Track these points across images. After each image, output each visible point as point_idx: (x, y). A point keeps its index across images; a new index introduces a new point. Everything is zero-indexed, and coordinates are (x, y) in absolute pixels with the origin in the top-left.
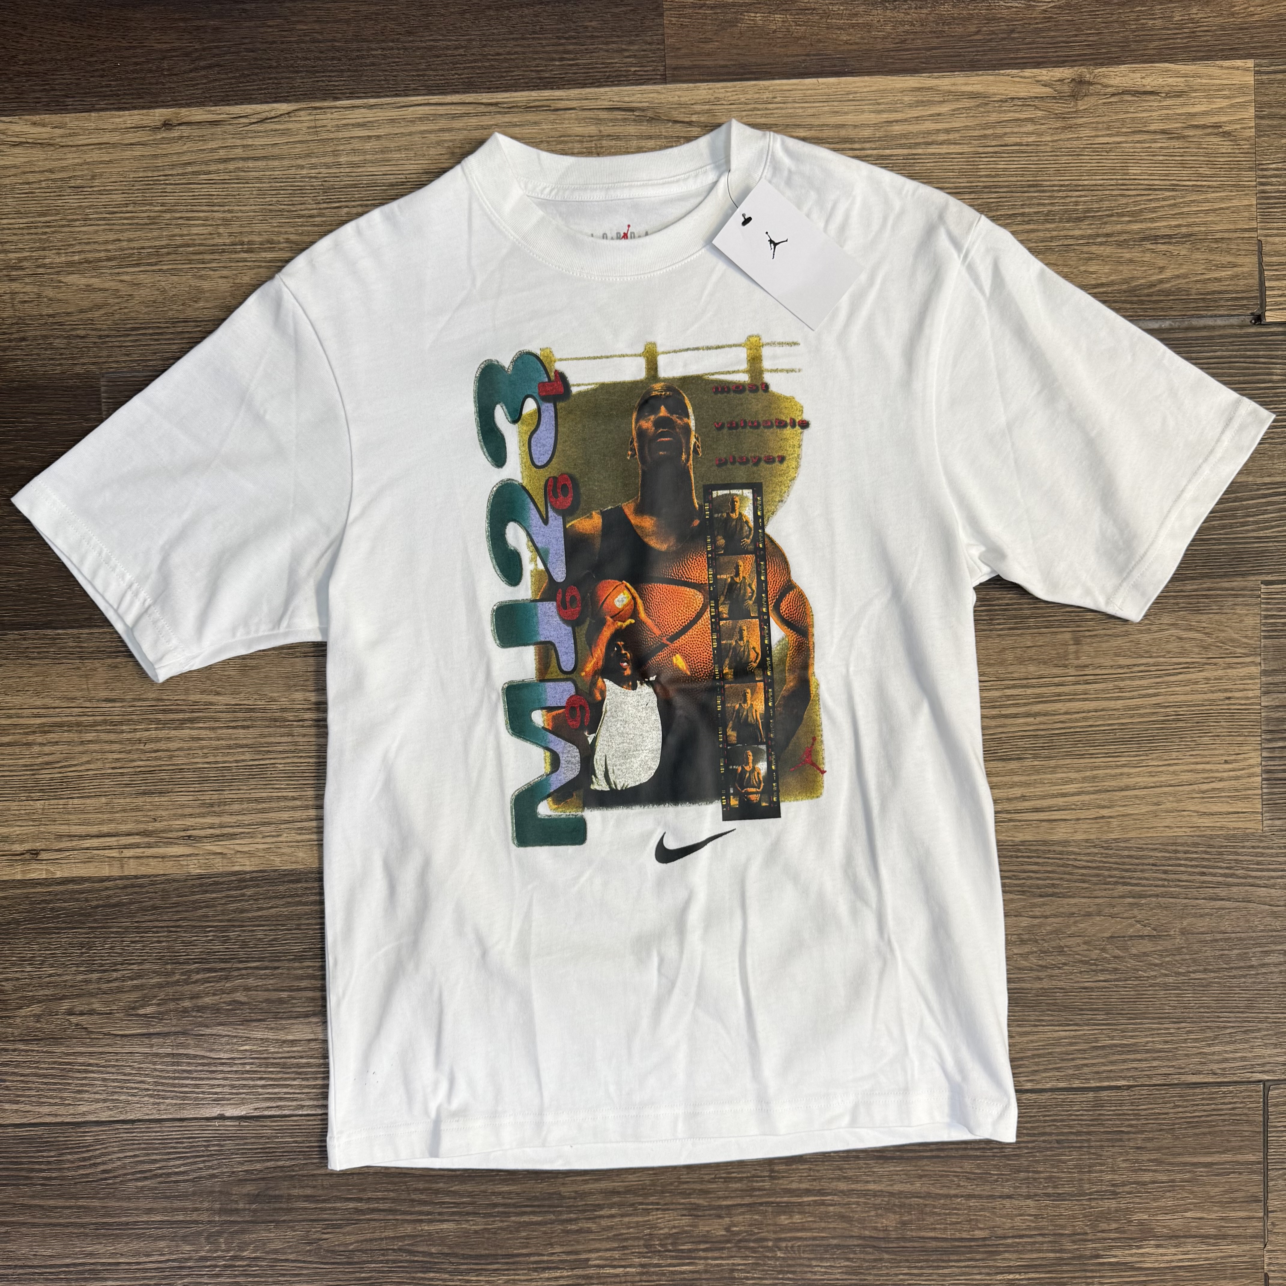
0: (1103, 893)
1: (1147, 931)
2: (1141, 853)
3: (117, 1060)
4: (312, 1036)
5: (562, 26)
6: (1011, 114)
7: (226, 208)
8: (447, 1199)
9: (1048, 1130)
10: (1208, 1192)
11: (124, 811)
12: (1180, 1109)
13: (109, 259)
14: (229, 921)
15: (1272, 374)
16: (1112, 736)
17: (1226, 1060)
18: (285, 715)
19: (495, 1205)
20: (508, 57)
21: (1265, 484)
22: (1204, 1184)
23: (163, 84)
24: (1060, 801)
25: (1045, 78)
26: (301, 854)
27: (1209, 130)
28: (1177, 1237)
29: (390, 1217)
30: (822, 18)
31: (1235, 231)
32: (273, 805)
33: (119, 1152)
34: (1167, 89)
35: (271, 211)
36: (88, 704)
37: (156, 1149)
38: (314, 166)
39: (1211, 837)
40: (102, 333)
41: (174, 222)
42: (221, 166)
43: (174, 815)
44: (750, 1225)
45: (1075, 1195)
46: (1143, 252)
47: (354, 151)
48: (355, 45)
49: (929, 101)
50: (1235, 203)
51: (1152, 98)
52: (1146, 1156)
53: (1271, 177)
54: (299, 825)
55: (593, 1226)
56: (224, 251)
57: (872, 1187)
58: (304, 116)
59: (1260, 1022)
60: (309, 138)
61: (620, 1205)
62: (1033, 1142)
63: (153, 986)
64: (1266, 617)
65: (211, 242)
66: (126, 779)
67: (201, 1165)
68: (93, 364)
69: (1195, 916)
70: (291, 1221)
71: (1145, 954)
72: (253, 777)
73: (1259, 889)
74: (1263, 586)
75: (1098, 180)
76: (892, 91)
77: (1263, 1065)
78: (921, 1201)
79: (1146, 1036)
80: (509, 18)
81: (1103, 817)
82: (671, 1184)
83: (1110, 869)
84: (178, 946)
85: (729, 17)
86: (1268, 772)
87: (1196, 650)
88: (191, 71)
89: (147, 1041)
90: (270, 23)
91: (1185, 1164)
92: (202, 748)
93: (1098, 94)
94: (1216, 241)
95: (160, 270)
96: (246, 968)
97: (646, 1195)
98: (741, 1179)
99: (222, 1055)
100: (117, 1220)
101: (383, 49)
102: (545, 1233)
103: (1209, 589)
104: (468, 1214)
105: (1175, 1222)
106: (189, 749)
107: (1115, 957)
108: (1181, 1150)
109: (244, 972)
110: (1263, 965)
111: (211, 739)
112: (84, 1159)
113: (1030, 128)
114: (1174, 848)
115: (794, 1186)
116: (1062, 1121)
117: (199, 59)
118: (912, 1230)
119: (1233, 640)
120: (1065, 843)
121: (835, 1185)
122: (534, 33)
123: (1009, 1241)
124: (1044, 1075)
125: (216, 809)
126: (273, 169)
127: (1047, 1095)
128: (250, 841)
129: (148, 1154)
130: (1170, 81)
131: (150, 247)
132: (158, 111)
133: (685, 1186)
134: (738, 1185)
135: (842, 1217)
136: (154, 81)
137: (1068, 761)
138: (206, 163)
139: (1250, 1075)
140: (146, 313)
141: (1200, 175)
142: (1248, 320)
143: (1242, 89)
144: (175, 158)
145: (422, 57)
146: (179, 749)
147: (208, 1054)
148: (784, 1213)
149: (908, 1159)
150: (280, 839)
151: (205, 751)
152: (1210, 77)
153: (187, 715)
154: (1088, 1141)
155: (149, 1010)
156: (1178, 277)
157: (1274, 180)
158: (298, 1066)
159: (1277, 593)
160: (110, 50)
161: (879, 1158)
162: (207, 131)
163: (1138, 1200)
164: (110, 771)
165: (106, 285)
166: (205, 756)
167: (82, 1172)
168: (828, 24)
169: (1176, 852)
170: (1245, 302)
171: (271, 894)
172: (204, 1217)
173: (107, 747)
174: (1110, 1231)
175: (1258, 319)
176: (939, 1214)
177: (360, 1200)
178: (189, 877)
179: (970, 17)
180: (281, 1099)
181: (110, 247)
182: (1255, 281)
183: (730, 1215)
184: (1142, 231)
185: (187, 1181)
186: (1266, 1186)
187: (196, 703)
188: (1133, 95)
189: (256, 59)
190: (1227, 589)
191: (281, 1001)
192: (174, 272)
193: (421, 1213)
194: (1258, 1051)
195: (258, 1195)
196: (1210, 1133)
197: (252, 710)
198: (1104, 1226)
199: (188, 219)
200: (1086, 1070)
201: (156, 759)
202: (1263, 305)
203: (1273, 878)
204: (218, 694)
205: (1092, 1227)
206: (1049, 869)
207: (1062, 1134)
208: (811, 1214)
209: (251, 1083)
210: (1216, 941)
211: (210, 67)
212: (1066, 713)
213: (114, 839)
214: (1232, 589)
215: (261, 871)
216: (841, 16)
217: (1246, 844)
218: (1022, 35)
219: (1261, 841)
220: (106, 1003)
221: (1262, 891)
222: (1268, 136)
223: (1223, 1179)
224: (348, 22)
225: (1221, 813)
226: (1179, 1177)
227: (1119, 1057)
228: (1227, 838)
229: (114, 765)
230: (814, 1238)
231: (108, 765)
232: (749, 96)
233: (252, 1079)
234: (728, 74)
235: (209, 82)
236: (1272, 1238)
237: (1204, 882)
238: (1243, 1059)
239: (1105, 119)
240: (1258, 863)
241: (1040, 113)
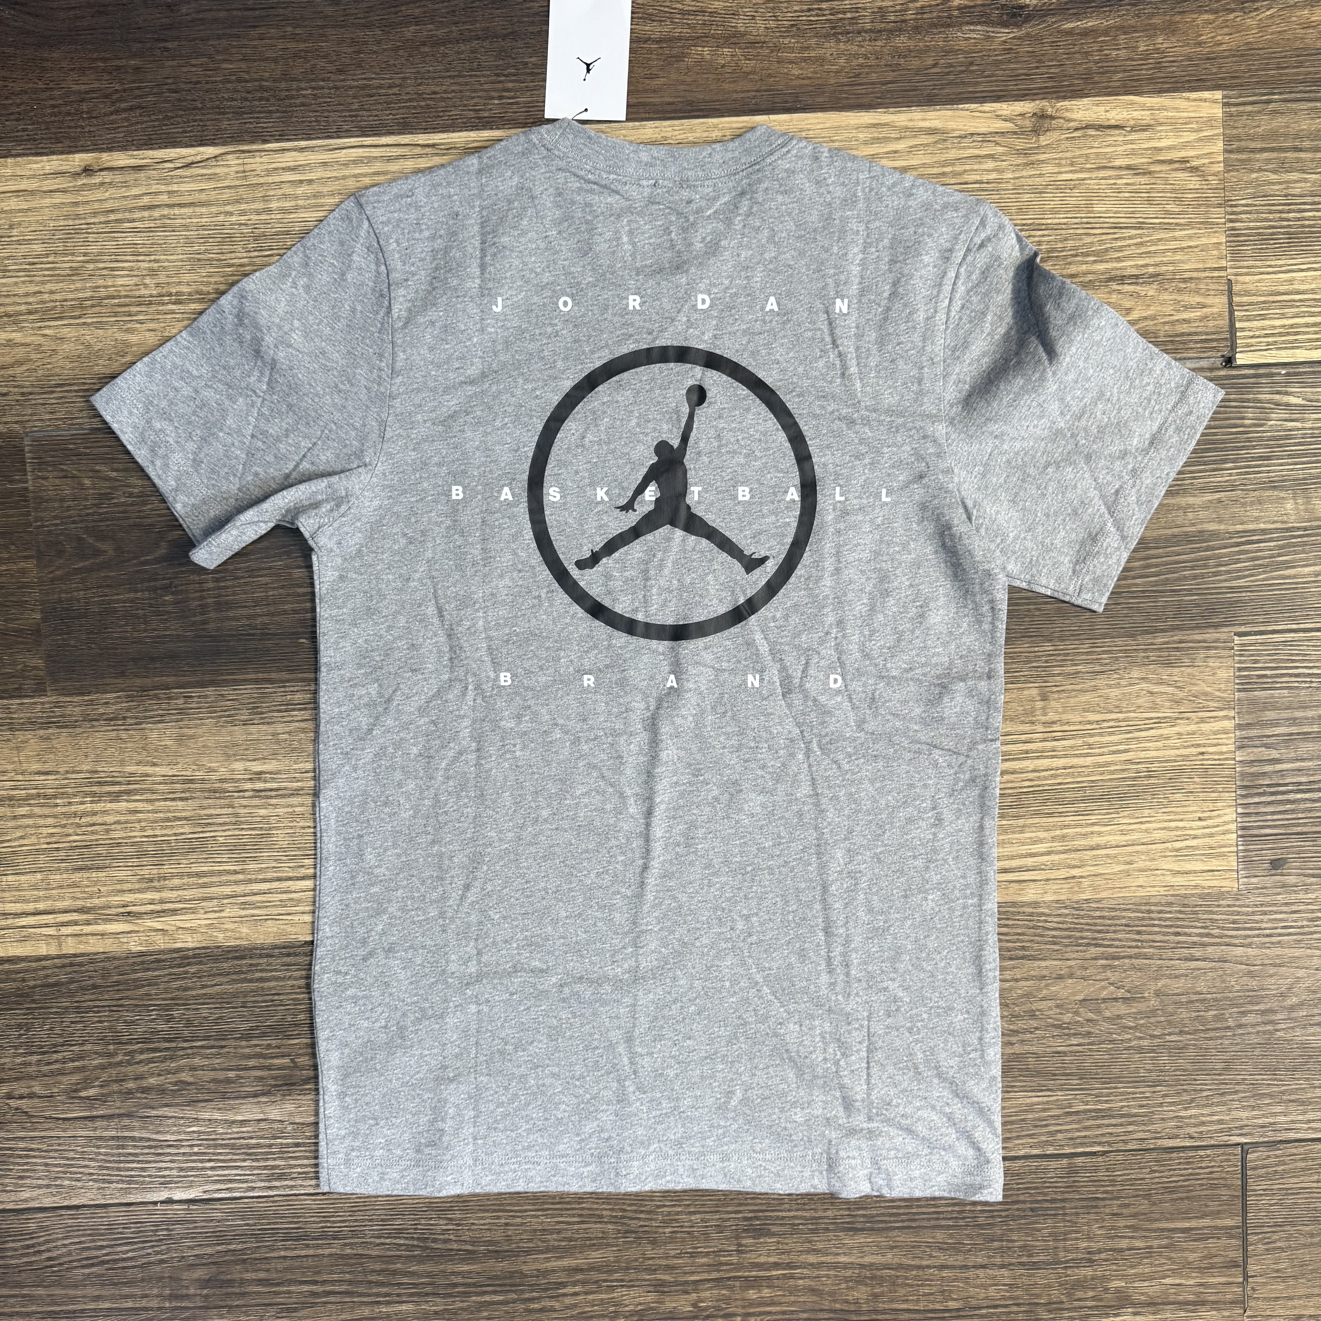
0: (1075, 955)
1: (1121, 993)
2: (1113, 914)
3: (59, 1145)
4: (261, 1116)
5: (501, 62)
6: (971, 151)
7: (152, 258)
8: (405, 1280)
9: (1021, 1198)
10: (1186, 1258)
11: (61, 887)
12: (1157, 1174)
13: (30, 313)
14: (172, 999)
15: (1243, 418)
16: (1081, 794)
17: (1203, 1123)
18: (225, 785)
19: (455, 1285)
20: (445, 95)
21: (1238, 532)
22: (1183, 1250)
23: (82, 127)
24: (1030, 861)
25: (1005, 113)
26: (244, 930)
27: (1177, 166)
28: (1155, 1304)
29: (347, 1299)
30: (772, 51)
31: (1205, 270)
32: (215, 879)
33: (63, 1238)
34: (1132, 122)
35: (199, 260)
36: (20, 777)
37: (103, 1235)
38: (243, 213)
39: (1185, 896)
40: (25, 390)
41: (98, 272)
42: (146, 214)
43: (113, 891)
44: (717, 1301)
45: (1051, 1264)
46: (1110, 293)
47: (285, 196)
48: (283, 85)
49: (885, 138)
50: (1204, 241)
51: (1117, 132)
52: (1122, 1223)
53: (1241, 213)
54: (242, 899)
55: (557, 1305)
56: (151, 303)
57: (842, 1259)
58: (232, 160)
59: (1237, 1084)
60: (238, 183)
61: (584, 1283)
62: (1007, 1210)
63: (96, 1067)
64: (1240, 669)
65: (137, 293)
66: (62, 853)
67: (149, 1251)
68: (16, 422)
69: (1170, 977)
70: (244, 1306)
71: (1119, 1017)
72: (193, 850)
73: (1234, 948)
74: (1236, 638)
75: (1060, 219)
76: (846, 128)
77: (1241, 1127)
78: (893, 1272)
79: (1121, 1100)
80: (445, 55)
81: (1074, 877)
82: (636, 1260)
83: (1081, 931)
84: (120, 1027)
85: (675, 52)
86: (1243, 828)
87: (1168, 704)
88: (112, 114)
89: (90, 1124)
90: (194, 62)
91: (1163, 1230)
92: (139, 821)
93: (1061, 129)
94: (1185, 280)
95: (84, 324)
96: (191, 1048)
97: (609, 1272)
98: (707, 1254)
99: (168, 1137)
100: (64, 1308)
101: (314, 88)
102: (507, 1312)
103: (1181, 642)
104: (427, 1294)
105: (1152, 1289)
106: (126, 822)
107: (1088, 1020)
108: (1158, 1216)
109: (189, 1051)
110: (1240, 1026)
111: (148, 812)
112: (28, 1247)
113: (990, 164)
114: (1147, 908)
115: (762, 1260)
116: (1036, 1188)
117: (120, 100)
118: (884, 1302)
119: (1206, 694)
120: (1036, 904)
121: (803, 1258)
122: (472, 70)
123: (984, 1311)
124: (1017, 1142)
125: (156, 884)
126: (201, 216)
127: (1020, 1163)
128: (192, 916)
129: (94, 1241)
130: (1136, 114)
131: (72, 300)
132: (78, 156)
133: (650, 1262)
134: (704, 1260)
135: (813, 1291)
136: (72, 124)
137: (1037, 820)
138: (130, 210)
139: (1227, 1138)
140: (70, 369)
141: (1168, 212)
142: (1219, 362)
143: (1209, 122)
144: (96, 205)
145: (355, 97)
146: (115, 823)
147: (154, 1136)
148: (752, 1287)
149: (879, 1230)
150: (223, 914)
151: (143, 824)
152: (1177, 109)
153: (123, 788)
154: (1063, 1208)
155: (91, 1092)
156: (1146, 318)
157: (1243, 216)
158: (249, 1147)
159: (1251, 645)
160: (26, 92)
161: (850, 1229)
162: (130, 177)
163: (1115, 1267)
164: (45, 846)
165: (28, 340)
166: (143, 829)
167: (25, 1260)
168: (778, 57)
169: (1149, 912)
170: (1215, 344)
171: (215, 971)
172: (154, 1303)
173: (41, 822)
174: (1086, 1299)
175: (1229, 361)
176: (912, 1286)
177: (315, 1283)
178: (131, 955)
179: (927, 49)
180: (230, 1181)
181: (31, 300)
182: (1225, 322)
183: (696, 1290)
184: (1107, 271)
185: (134, 1267)
186: (1245, 1250)
187: (132, 774)
188: (1097, 129)
189: (179, 100)
190: (1200, 642)
191: (228, 1081)
192: (99, 325)
193: (378, 1295)
194: (1235, 1114)
195: (209, 1280)
196: (1187, 1198)
197: (191, 781)
198: (1080, 1294)
199: (113, 269)
200: (1060, 1136)
201: (93, 833)
202: (1233, 347)
203: (1249, 936)
204: (154, 765)
205: (1069, 1295)
206: (1019, 931)
207: (1037, 1202)
208: (780, 1288)
209: (200, 1165)
210: (1192, 1002)
211: (131, 109)
212: (1034, 771)
213: (51, 916)
214: (1205, 641)
215: (204, 948)
216: (792, 50)
217: (1221, 902)
218: (981, 68)
219: (1238, 899)
220: (46, 1086)
221: (1239, 951)
222: (1238, 170)
223: (1201, 1245)
224: (275, 60)
225: (1195, 872)
226: (1156, 1243)
227: (1093, 1122)
228: (1202, 897)
229: (48, 840)
230: (784, 1313)
231: (42, 840)
232: (698, 135)
233: (202, 1161)
234: (675, 111)
235: (132, 125)
236: (1252, 1304)
237: (1178, 943)
238: (1220, 1122)
239: (1068, 155)
240: (1234, 922)
241: (1000, 149)
